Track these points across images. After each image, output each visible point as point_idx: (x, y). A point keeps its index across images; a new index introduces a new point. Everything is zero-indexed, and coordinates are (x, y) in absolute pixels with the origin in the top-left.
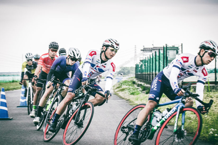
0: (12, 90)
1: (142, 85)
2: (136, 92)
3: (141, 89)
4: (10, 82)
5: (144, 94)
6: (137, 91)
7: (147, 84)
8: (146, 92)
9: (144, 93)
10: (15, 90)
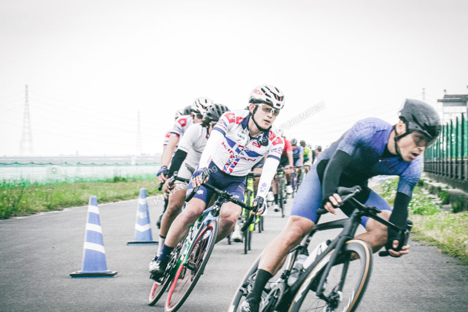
0: (114, 202)
1: (443, 189)
2: (429, 207)
3: (439, 199)
4: (108, 181)
5: (447, 212)
6: (430, 205)
7: (454, 188)
8: (453, 207)
9: (447, 209)
10: (121, 202)
